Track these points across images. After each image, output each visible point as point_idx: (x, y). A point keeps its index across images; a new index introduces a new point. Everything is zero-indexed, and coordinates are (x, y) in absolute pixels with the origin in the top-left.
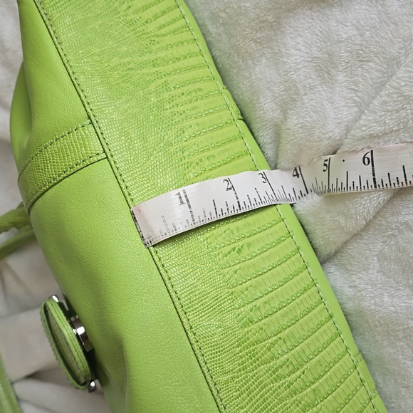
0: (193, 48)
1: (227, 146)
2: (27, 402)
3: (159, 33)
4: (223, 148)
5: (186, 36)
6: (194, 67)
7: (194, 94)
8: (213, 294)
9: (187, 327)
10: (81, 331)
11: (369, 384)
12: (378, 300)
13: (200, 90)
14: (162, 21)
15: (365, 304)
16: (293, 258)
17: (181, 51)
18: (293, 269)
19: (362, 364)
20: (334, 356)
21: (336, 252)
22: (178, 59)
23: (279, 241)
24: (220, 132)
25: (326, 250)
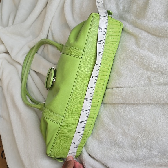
0: (113, 49)
1: (103, 72)
2: (30, 75)
3: (109, 42)
4: (102, 72)
5: (114, 46)
6: (110, 53)
7: (106, 58)
8: (79, 95)
9: (71, 97)
10: (54, 80)
11: (92, 128)
12: (104, 117)
13: (107, 58)
14: (112, 40)
15: (102, 116)
16: (97, 100)
17: (111, 49)
18: (96, 101)
19: (93, 125)
20: (89, 120)
21: (105, 103)
22: (109, 50)
23: (97, 95)
24: (104, 69)
25: (104, 102)
